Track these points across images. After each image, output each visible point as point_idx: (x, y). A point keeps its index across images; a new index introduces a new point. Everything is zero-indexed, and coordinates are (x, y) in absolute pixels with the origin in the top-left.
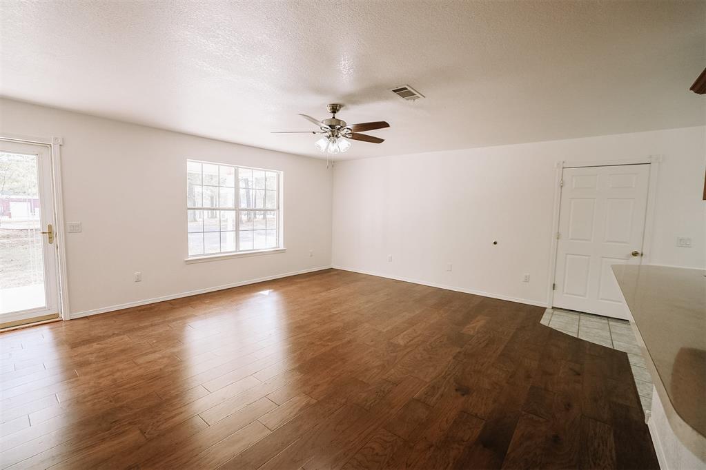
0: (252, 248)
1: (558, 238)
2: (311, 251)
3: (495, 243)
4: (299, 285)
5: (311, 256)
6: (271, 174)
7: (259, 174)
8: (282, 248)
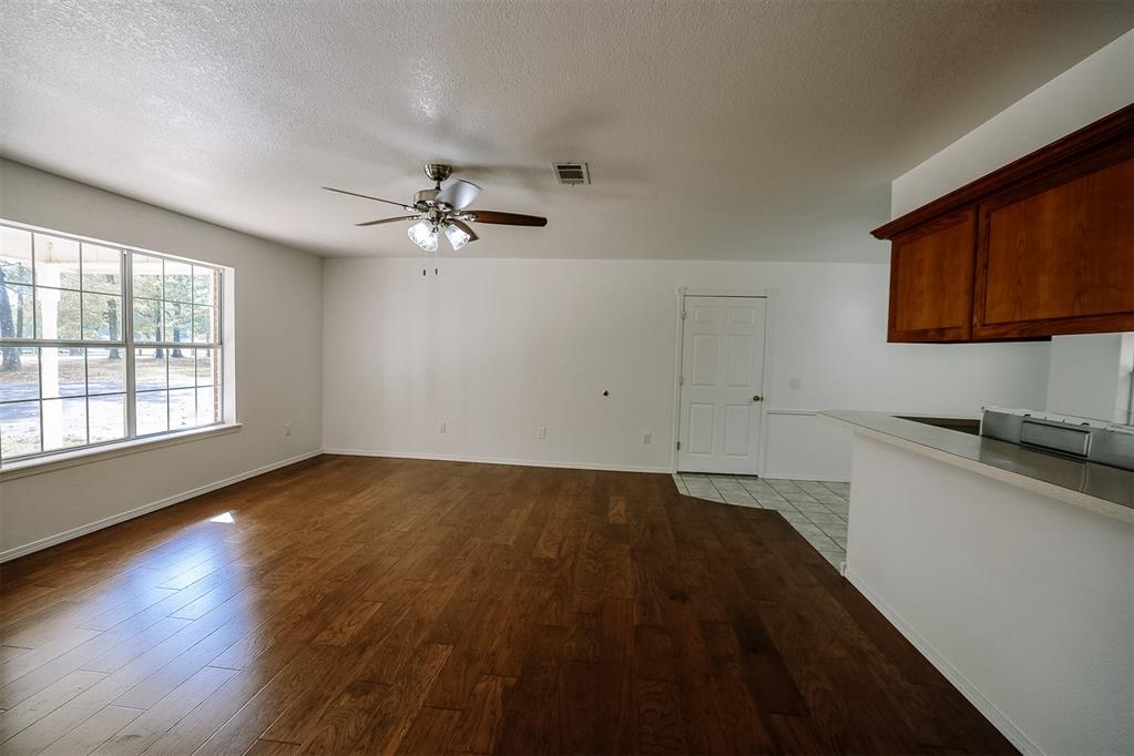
0: (166, 430)
1: (681, 384)
2: (287, 424)
3: (606, 394)
4: (286, 493)
5: (288, 435)
6: (204, 272)
7: (177, 268)
8: (231, 421)
